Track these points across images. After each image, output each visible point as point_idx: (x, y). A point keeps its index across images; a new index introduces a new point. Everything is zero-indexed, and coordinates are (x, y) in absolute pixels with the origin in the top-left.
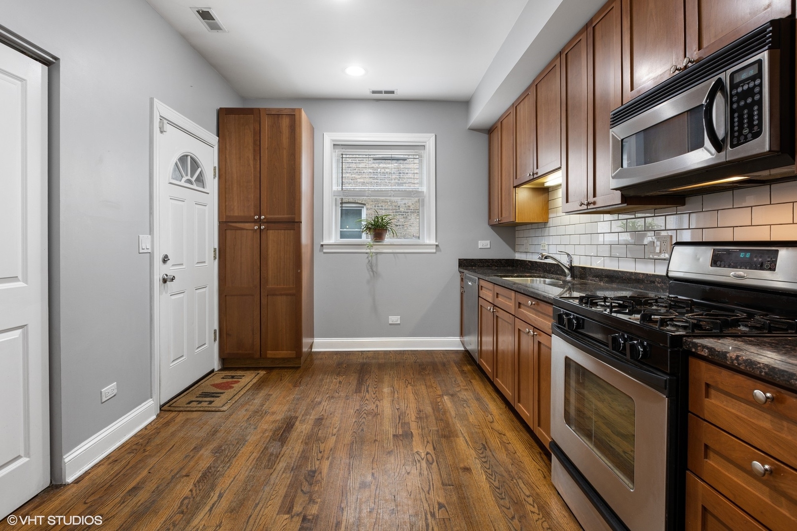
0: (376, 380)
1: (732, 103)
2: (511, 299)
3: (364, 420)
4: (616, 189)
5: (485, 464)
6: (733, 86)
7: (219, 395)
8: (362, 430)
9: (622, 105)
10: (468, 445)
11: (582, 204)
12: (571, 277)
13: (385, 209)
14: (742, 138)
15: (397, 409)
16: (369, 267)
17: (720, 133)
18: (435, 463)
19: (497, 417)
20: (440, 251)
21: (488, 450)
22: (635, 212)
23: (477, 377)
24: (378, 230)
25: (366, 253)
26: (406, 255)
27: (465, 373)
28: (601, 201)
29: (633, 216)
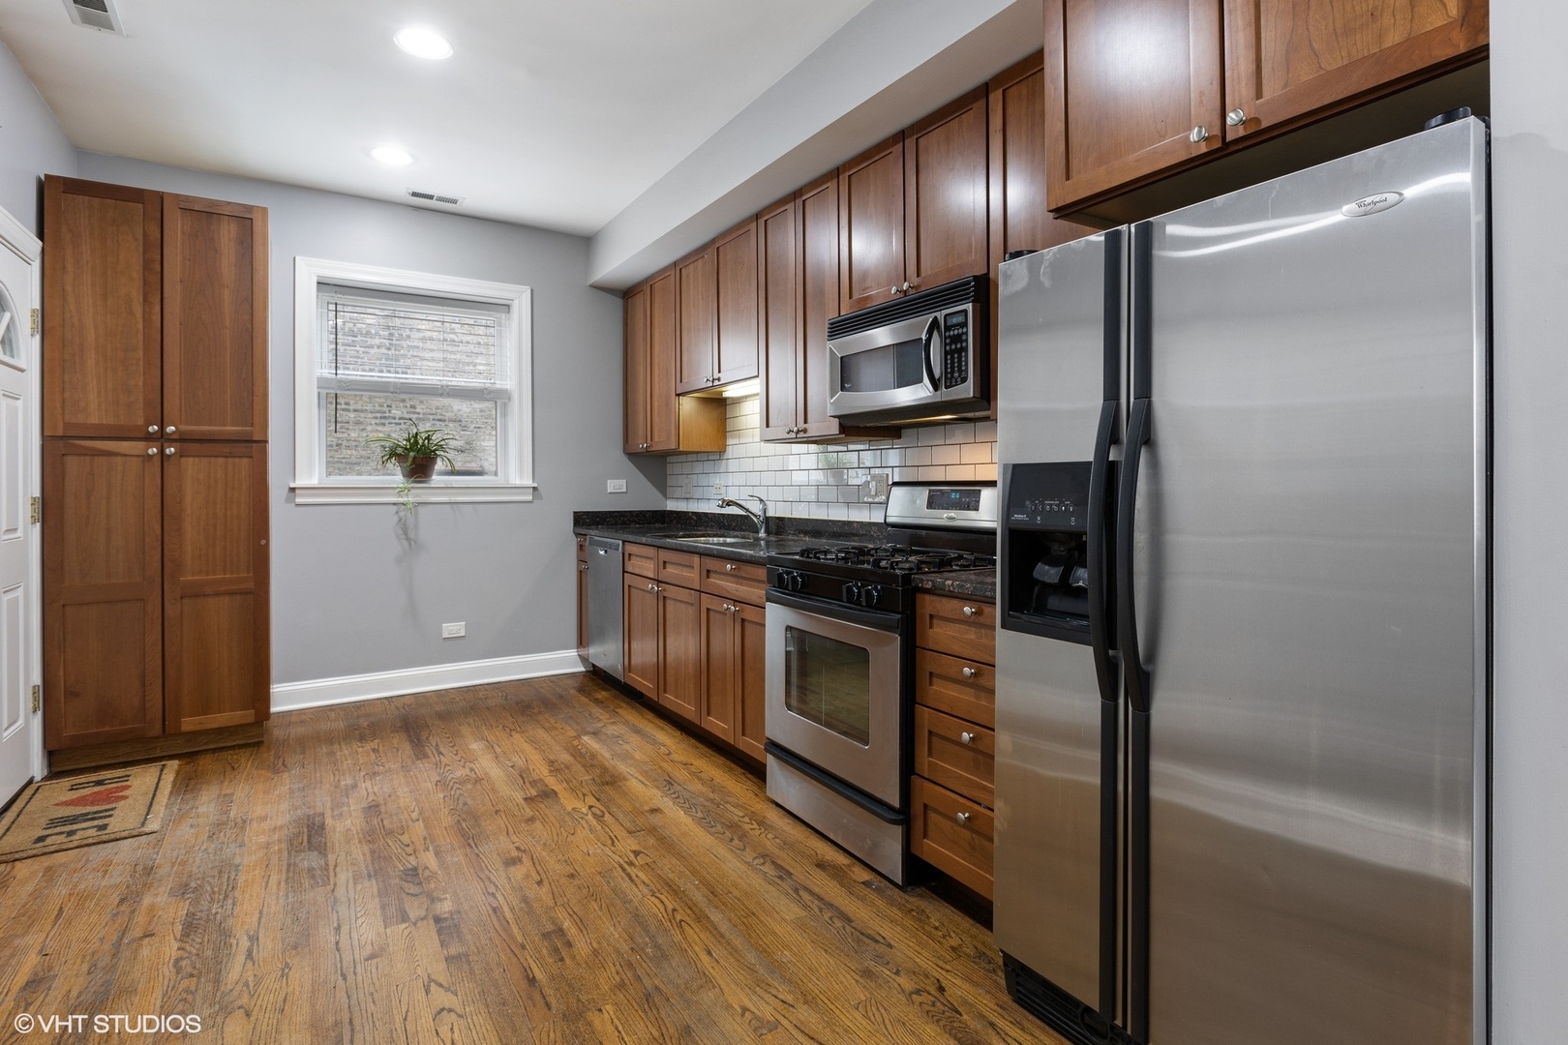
0: (447, 736)
1: (946, 344)
2: (693, 567)
3: (458, 792)
4: (834, 417)
5: (677, 800)
6: (948, 328)
7: (111, 813)
8: (465, 804)
9: (840, 316)
10: (645, 785)
11: (790, 431)
12: (766, 532)
13: (355, 411)
14: (954, 380)
15: (512, 767)
16: (400, 532)
17: (937, 372)
18: (607, 815)
19: (674, 747)
20: (540, 498)
21: (675, 785)
22: (846, 444)
23: (623, 704)
24: (418, 460)
25: (394, 504)
26: (477, 506)
27: (602, 702)
28: (814, 429)
29: (845, 449)
